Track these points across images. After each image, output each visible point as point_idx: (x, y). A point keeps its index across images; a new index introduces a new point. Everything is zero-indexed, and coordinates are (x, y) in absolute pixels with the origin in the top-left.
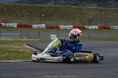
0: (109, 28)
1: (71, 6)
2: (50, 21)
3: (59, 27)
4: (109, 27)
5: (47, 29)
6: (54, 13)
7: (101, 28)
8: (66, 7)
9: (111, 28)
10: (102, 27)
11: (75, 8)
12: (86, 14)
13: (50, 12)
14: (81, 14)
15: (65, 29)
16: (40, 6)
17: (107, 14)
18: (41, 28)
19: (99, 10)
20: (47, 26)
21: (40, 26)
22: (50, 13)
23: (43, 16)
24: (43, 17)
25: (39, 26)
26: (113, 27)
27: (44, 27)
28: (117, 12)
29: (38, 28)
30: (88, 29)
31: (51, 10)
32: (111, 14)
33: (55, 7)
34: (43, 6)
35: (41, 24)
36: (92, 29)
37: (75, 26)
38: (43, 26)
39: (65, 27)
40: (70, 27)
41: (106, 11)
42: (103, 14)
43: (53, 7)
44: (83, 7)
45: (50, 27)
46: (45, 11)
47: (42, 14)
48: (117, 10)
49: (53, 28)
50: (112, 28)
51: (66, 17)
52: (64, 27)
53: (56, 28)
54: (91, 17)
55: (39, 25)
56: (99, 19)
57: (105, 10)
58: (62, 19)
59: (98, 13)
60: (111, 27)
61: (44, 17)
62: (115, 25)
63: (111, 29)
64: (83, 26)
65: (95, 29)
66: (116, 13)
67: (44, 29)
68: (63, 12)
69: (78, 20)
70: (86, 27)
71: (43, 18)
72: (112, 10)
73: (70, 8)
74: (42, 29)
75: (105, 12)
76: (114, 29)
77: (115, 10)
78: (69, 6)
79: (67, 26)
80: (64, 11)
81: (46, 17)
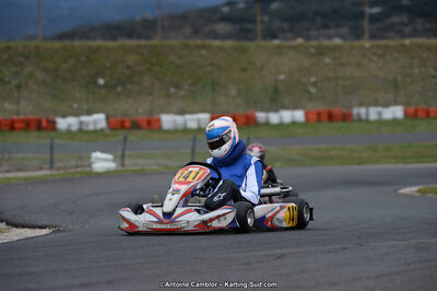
0: (346, 117)
1: (209, 42)
2: (130, 101)
3: (159, 121)
4: (345, 111)
5: (114, 132)
6: (142, 68)
7: (316, 116)
8: (186, 46)
9: (355, 117)
10: (319, 114)
11: (220, 48)
12: (262, 68)
13: (129, 68)
14: (244, 70)
15: (181, 127)
16: (90, 48)
17: (343, 65)
18: (91, 127)
19: (312, 50)
20: (111, 120)
21: (87, 124)
22: (127, 72)
23: (101, 81)
24: (101, 87)
25: (81, 123)
26: (363, 110)
27: (103, 125)
28: (380, 56)
29: (80, 130)
30: (267, 124)
31: (131, 59)
33: (145, 47)
34: (99, 48)
35: (89, 113)
36: (281, 125)
38: (95, 122)
39: (180, 119)
40: (199, 120)
41: (337, 54)
42: (327, 64)
43: (138, 47)
44: (252, 44)
45: (122, 122)
46: (108, 65)
47: (99, 74)
48: (379, 46)
49: (136, 126)
50: (359, 115)
51: (190, 81)
52: (175, 122)
53: (144, 124)
54: (282, 77)
55: (84, 118)
56: (314, 84)
57: (335, 49)
58: (173, 90)
59: (307, 63)
60: (355, 111)
61: (105, 86)
62: (368, 105)
63: (353, 121)
64: (250, 112)
65: (294, 123)
66: (375, 58)
67: (102, 130)
68: (179, 67)
69: (233, 92)
70: (261, 116)
71: (103, 91)
72: (363, 47)
73: (204, 47)
74: (95, 131)
75: (335, 58)
76: (367, 121)
77: (372, 47)
78: (199, 42)
79: (188, 117)
80: (179, 62)
81: (115, 87)
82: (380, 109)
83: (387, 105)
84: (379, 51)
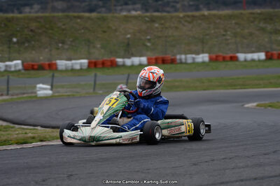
0: (173, 61)
1: (81, 14)
2: (34, 52)
3: (56, 64)
4: (173, 57)
5: (27, 72)
6: (40, 31)
7: (154, 61)
8: (68, 17)
9: (178, 61)
10: (156, 59)
11: (89, 18)
12: (116, 30)
13: (32, 31)
14: (104, 32)
15: (70, 68)
16: (7, 18)
17: (166, 28)
18: (13, 69)
19: (147, 19)
20: (25, 63)
21: (10, 66)
22: (30, 33)
23: (15, 40)
24: (15, 43)
25: (6, 66)
26: (183, 57)
27: (20, 67)
28: (190, 23)
29: (6, 71)
30: (124, 66)
31: (33, 25)
32: (176, 28)
33: (41, 17)
34: (13, 18)
35: (11, 60)
36: (133, 66)
37: (93, 60)
38: (15, 65)
39: (69, 63)
40: (81, 63)
41: (163, 22)
42: (157, 28)
43: (37, 17)
44: (109, 15)
45: (33, 65)
46: (18, 29)
47: (13, 35)
48: (188, 16)
49: (41, 68)
50: (181, 59)
51: (71, 39)
52: (66, 64)
53: (47, 67)
54: (129, 36)
55: (8, 63)
56: (149, 40)
57: (161, 18)
58: (60, 45)
59: (144, 27)
60: (178, 57)
61: (17, 42)
62: (186, 54)
63: (179, 63)
64: (112, 59)
65: (141, 65)
66: (186, 24)
67: (19, 71)
68: (63, 30)
69: (99, 46)
70: (120, 60)
71: (16, 46)
72: (179, 17)
73: (79, 17)
74: (16, 71)
75: (162, 24)
76: (186, 63)
77: (184, 17)
78: (76, 14)
79: (73, 62)
80: (63, 27)
81: (24, 43)
82: (194, 56)
83: (198, 53)
84: (188, 19)
